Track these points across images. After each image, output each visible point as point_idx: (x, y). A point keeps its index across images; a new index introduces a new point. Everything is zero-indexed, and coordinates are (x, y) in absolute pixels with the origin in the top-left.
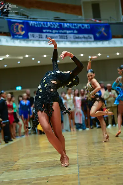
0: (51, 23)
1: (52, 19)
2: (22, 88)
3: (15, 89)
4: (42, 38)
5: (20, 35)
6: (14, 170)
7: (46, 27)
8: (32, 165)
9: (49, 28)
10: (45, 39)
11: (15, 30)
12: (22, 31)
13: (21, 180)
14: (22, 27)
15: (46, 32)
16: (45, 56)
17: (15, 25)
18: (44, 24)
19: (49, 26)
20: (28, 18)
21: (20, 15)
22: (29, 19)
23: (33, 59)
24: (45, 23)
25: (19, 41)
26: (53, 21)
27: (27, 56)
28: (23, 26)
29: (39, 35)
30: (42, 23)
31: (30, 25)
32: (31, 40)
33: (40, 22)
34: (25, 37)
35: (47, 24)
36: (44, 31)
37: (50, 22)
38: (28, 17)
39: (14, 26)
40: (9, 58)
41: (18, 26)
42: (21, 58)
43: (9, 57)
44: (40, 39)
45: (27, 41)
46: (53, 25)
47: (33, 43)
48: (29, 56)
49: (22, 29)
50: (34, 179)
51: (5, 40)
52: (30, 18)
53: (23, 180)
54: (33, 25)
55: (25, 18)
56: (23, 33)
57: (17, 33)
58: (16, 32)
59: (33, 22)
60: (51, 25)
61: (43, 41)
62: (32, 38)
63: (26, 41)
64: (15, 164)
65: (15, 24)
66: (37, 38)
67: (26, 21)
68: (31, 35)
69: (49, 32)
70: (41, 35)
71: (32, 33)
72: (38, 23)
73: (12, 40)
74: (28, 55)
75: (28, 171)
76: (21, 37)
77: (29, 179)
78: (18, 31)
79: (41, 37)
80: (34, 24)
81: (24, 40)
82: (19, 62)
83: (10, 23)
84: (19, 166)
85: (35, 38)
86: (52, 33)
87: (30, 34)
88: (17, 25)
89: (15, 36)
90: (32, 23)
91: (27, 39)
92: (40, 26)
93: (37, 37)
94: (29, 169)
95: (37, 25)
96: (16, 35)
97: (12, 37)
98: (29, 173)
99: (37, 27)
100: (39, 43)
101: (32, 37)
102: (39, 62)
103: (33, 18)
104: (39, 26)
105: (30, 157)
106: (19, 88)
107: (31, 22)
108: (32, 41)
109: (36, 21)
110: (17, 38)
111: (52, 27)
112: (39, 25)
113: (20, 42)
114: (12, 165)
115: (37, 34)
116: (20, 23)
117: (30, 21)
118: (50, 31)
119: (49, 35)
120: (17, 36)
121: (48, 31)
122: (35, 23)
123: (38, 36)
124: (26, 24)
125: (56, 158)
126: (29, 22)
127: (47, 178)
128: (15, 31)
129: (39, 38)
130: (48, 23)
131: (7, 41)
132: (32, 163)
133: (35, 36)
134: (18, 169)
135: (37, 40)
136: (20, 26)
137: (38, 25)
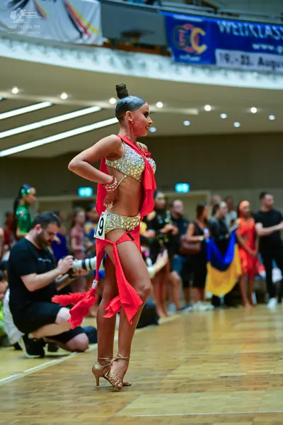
0: (274, 28)
1: (277, 18)
2: (191, 189)
3: (174, 189)
4: (248, 64)
5: (193, 54)
6: (167, 390)
7: (261, 36)
8: (211, 382)
9: (269, 40)
10: (256, 67)
11: (181, 39)
12: (200, 44)
13: (183, 417)
14: (199, 35)
15: (261, 51)
16: (254, 110)
17: (184, 29)
18: (256, 30)
19: (269, 36)
20: (216, 13)
21: (197, 5)
22: (218, 16)
23: (224, 116)
24: (259, 27)
25: (190, 68)
26: (279, 22)
27: (208, 108)
28: (203, 33)
29: (243, 57)
30: (251, 27)
31: (222, 29)
32: (220, 68)
33: (246, 25)
34: (208, 60)
35: (263, 31)
36: (256, 46)
37: (271, 25)
38: (215, 10)
39: (181, 31)
40: (162, 110)
41: (189, 32)
42: (194, 111)
43: (163, 107)
44: (245, 67)
45: (211, 70)
46: (278, 32)
47: (226, 75)
48: (214, 108)
49: (201, 40)
50: (216, 416)
51: (156, 65)
52: (222, 13)
53: (189, 416)
54: (228, 30)
55: (209, 12)
56: (203, 48)
57: (186, 49)
58: (184, 47)
59: (230, 24)
60: (274, 33)
61: (252, 71)
62: (224, 64)
63: (207, 71)
64: (168, 376)
65: (185, 26)
66: (237, 65)
67: (210, 20)
68: (221, 55)
69: (268, 51)
70: (248, 58)
71: (224, 52)
72: (240, 25)
73: (174, 67)
74: (211, 105)
75: (202, 396)
76: (197, 59)
77: (204, 416)
78: (190, 45)
79: (246, 61)
80: (231, 28)
81: (203, 68)
82: (187, 123)
83: (171, 24)
84: (178, 383)
85: (232, 63)
86: (275, 52)
87: (219, 53)
88: (187, 29)
89: (182, 57)
90: (225, 25)
91: (212, 66)
92: (247, 33)
93: (237, 60)
94: (204, 391)
95: (238, 30)
96: (184, 53)
97: (173, 58)
98: (203, 400)
99: (239, 37)
100: (242, 77)
101: (224, 61)
102: (237, 125)
103: (229, 14)
104: (242, 34)
105: (205, 361)
106: (183, 188)
107: (224, 23)
108: (223, 72)
109: (236, 22)
110: (187, 63)
111: (277, 38)
112: (244, 31)
113: (193, 72)
114: (162, 379)
115: (235, 55)
116: (196, 24)
117: (222, 19)
118: (271, 48)
119: (266, 57)
120: (188, 57)
121: (264, 47)
122: (235, 26)
123: (240, 59)
124: (210, 27)
125: (274, 368)
126: (219, 22)
127: (250, 419)
128: (182, 44)
129: (243, 63)
130: (268, 28)
131: (160, 68)
132: (210, 376)
133: (232, 59)
134: (176, 390)
135: (236, 70)
136: (196, 31)
137: (241, 30)
